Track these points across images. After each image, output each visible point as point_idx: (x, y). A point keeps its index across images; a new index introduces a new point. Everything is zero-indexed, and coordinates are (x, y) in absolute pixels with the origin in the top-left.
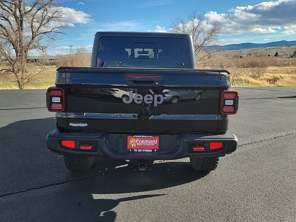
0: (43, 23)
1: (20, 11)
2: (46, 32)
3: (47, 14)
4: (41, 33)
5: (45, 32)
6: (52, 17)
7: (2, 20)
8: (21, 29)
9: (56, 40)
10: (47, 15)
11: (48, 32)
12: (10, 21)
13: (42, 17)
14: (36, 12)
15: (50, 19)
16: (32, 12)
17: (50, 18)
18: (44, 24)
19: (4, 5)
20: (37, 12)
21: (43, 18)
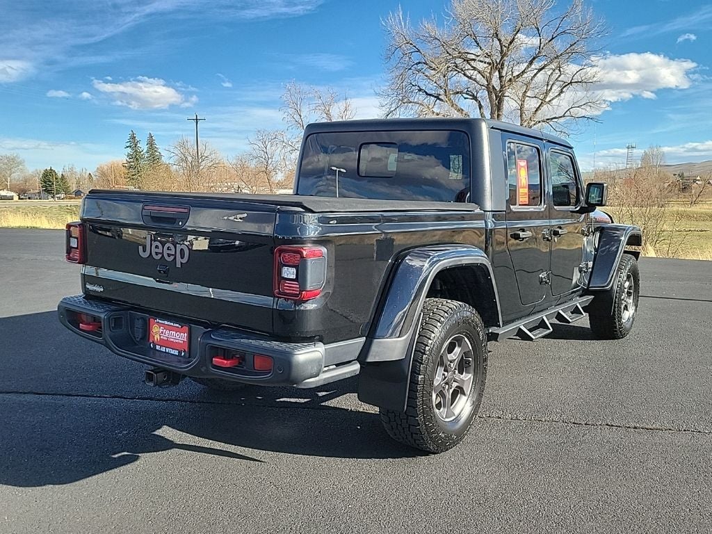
0: (548, 99)
1: (501, 77)
2: (552, 119)
3: (560, 76)
4: (539, 122)
5: (548, 119)
6: (571, 83)
7: (465, 98)
8: (498, 115)
9: (571, 136)
10: (559, 79)
11: (555, 118)
12: (479, 99)
13: (548, 85)
14: (535, 75)
15: (566, 88)
16: (525, 75)
17: (566, 86)
18: (550, 101)
19: (472, 67)
20: (538, 75)
21: (549, 88)
